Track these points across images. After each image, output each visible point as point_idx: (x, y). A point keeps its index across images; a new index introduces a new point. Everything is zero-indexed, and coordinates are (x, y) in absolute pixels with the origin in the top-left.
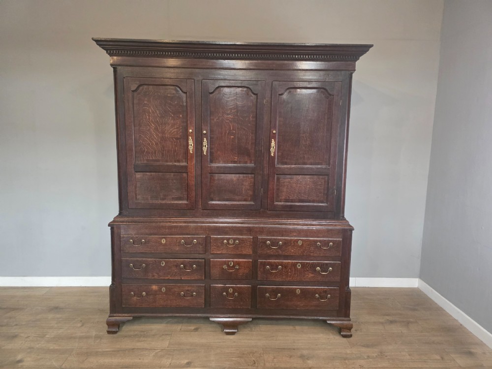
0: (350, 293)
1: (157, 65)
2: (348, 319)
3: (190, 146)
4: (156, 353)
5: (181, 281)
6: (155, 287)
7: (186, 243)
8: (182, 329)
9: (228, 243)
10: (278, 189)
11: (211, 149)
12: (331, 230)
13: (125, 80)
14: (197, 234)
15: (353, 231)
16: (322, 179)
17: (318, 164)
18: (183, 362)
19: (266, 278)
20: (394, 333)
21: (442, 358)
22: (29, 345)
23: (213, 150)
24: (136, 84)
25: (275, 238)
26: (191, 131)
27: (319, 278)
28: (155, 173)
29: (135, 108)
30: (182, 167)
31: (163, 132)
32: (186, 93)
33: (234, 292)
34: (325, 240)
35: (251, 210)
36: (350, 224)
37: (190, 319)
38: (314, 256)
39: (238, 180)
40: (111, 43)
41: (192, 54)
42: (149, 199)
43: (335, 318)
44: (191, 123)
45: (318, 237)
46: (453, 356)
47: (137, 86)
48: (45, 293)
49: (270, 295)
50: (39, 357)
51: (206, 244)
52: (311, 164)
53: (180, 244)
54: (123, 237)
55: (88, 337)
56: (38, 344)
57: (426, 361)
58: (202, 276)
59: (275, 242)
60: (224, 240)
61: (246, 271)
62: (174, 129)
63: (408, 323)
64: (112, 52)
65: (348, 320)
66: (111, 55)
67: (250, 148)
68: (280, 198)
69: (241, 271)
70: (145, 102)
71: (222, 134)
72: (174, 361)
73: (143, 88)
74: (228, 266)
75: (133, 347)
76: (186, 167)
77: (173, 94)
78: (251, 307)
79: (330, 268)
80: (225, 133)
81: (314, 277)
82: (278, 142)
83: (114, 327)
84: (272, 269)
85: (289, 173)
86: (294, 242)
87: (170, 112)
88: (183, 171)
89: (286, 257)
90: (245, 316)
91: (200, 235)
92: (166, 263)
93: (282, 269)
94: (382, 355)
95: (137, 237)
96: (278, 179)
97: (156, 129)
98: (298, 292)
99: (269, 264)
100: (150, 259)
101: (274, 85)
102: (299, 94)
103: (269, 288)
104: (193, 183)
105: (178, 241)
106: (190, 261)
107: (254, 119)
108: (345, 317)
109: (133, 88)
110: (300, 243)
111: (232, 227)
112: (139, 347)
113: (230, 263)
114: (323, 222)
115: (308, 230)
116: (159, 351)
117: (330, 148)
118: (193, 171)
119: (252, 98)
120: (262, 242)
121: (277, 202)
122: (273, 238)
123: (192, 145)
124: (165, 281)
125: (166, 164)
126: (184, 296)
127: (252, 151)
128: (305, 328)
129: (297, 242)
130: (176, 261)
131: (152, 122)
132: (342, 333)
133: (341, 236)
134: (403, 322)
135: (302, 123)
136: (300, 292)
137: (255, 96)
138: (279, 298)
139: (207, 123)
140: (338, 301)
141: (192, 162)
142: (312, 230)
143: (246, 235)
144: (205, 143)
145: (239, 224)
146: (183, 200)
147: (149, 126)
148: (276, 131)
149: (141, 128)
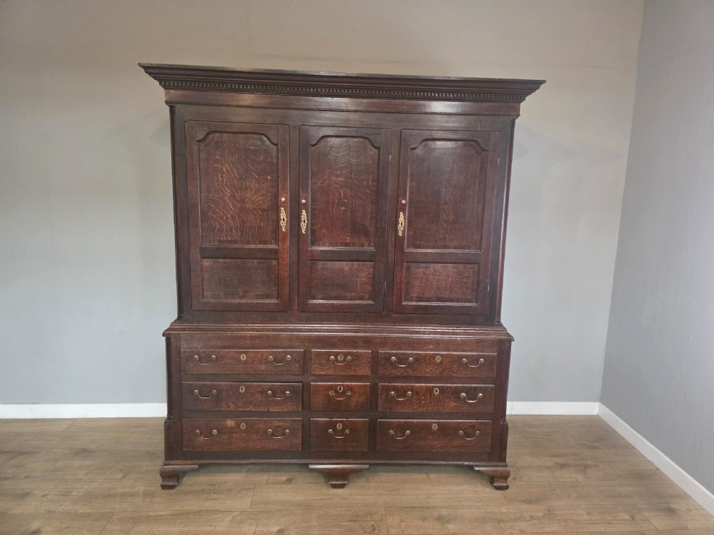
0: (507, 429)
1: (234, 103)
2: (503, 464)
3: (282, 221)
4: (234, 517)
5: (269, 414)
6: (230, 423)
7: (276, 360)
8: (269, 481)
9: (337, 360)
10: (408, 283)
11: (313, 225)
12: (482, 341)
13: (186, 125)
14: (293, 348)
15: (512, 343)
16: (471, 268)
17: (465, 248)
18: (272, 530)
19: (390, 409)
20: (566, 482)
21: (633, 518)
22: (47, 507)
23: (316, 228)
24: (203, 131)
25: (403, 352)
26: (283, 200)
28: (230, 260)
29: (202, 166)
30: (271, 250)
31: (243, 201)
32: (276, 145)
33: (343, 429)
34: (473, 355)
35: (369, 312)
36: (509, 331)
37: (279, 467)
38: (457, 377)
39: (351, 269)
40: (167, 71)
41: (286, 88)
42: (222, 296)
43: (485, 463)
44: (283, 188)
45: (464, 351)
46: (646, 514)
47: (205, 133)
49: (395, 432)
50: (64, 526)
51: (304, 363)
52: (456, 248)
53: (267, 362)
54: (185, 352)
55: (132, 495)
56: (61, 505)
57: (612, 522)
58: (299, 407)
59: (402, 359)
60: (331, 355)
61: (362, 399)
62: (260, 196)
63: (586, 467)
64: (167, 84)
65: (503, 466)
66: (165, 87)
67: (368, 224)
68: (411, 295)
69: (355, 399)
70: (217, 157)
71: (328, 203)
72: (259, 529)
73: (214, 137)
74: (336, 392)
75: (200, 509)
76: (276, 251)
77: (258, 146)
78: (368, 449)
79: (481, 394)
80: (333, 203)
81: (457, 406)
82: (409, 216)
83: (171, 480)
84: (398, 397)
85: (423, 261)
86: (429, 358)
87: (254, 172)
88: (272, 257)
89: (418, 379)
90: (359, 462)
91: (296, 348)
92: (247, 388)
93: (413, 395)
94: (550, 514)
95: (205, 352)
96: (408, 269)
97: (233, 196)
98: (435, 427)
99: (395, 389)
100: (223, 383)
101: (402, 134)
102: (439, 148)
103: (394, 422)
104: (287, 274)
105: (264, 357)
106: (281, 385)
107: (375, 184)
108: (499, 461)
109: (201, 137)
110: (438, 359)
111: (342, 337)
112: (209, 509)
113: (339, 388)
114: (471, 330)
115: (449, 341)
116: (237, 513)
117: (483, 225)
118: (286, 256)
119: (371, 153)
120: (384, 358)
121: (406, 301)
122: (400, 352)
123: (286, 219)
124: (245, 414)
125: (247, 246)
126: (273, 434)
127: (372, 229)
128: (444, 477)
129: (434, 358)
130: (261, 385)
131: (227, 186)
132: (495, 484)
133: (495, 350)
134: (579, 465)
135: (443, 190)
136: (437, 427)
137: (376, 151)
138: (407, 437)
139: (307, 187)
140: (490, 440)
141: (284, 244)
142: (455, 341)
143: (362, 348)
144: (304, 216)
145: (352, 332)
146: (271, 298)
147: (222, 191)
148: (406, 201)
149: (210, 195)
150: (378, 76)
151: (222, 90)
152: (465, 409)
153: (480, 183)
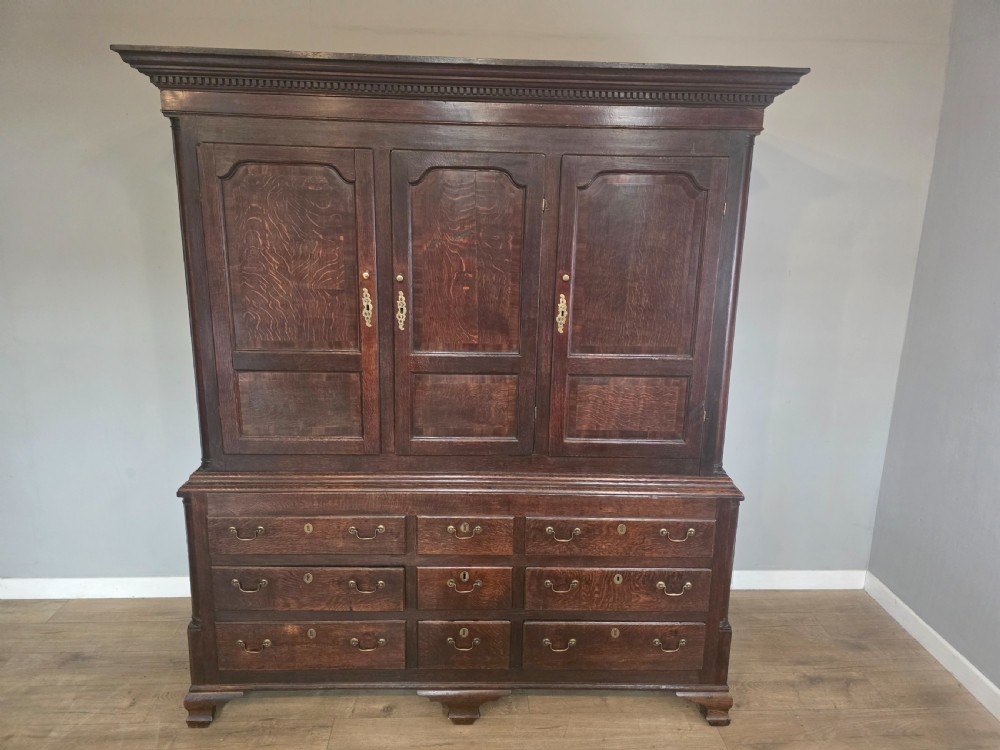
0: (731, 634)
2: (722, 687)
3: (365, 310)
5: (351, 615)
6: (291, 629)
7: (361, 533)
8: (356, 712)
9: (458, 531)
10: (573, 408)
11: (416, 315)
12: (693, 501)
13: (199, 151)
14: (388, 513)
15: (741, 503)
16: (675, 384)
17: (667, 351)
19: (545, 606)
20: (818, 711)
23: (421, 320)
24: (228, 160)
25: (565, 519)
26: (366, 275)
27: (664, 604)
28: (283, 374)
29: (229, 221)
30: (348, 358)
31: (299, 278)
32: (353, 183)
33: (471, 637)
34: (678, 523)
35: (510, 455)
36: (736, 485)
37: (371, 692)
38: (651, 558)
39: (480, 387)
41: (365, 85)
42: (272, 432)
43: (694, 688)
44: (366, 255)
45: (662, 516)
47: (230, 165)
48: (51, 618)
49: (551, 641)
51: (406, 534)
52: (651, 352)
53: (346, 535)
54: (214, 521)
55: (143, 737)
58: (399, 604)
59: (563, 530)
60: (449, 525)
61: (500, 592)
62: (328, 268)
63: (849, 682)
64: (163, 79)
65: (722, 691)
66: (162, 86)
67: (507, 313)
68: (578, 428)
69: (488, 592)
70: (254, 205)
71: (441, 280)
73: (246, 171)
74: (458, 581)
76: (357, 359)
77: (322, 184)
78: (510, 667)
79: (689, 583)
80: (450, 279)
81: (650, 602)
82: (575, 300)
83: (202, 713)
84: (557, 588)
85: (597, 373)
86: (608, 528)
87: (316, 228)
88: (351, 368)
89: (590, 561)
90: (496, 685)
91: (393, 514)
92: (316, 576)
93: (580, 586)
95: (245, 521)
96: (573, 385)
97: (282, 269)
98: (615, 634)
99: (551, 575)
100: (277, 569)
101: (565, 165)
102: (625, 187)
103: (551, 627)
104: (375, 395)
105: (342, 528)
106: (370, 572)
107: (518, 246)
108: (716, 684)
109: (225, 171)
110: (622, 530)
111: (467, 495)
113: (462, 575)
114: (674, 481)
115: (640, 500)
117: (697, 313)
118: (374, 367)
119: (512, 195)
120: (534, 529)
121: (569, 436)
122: (560, 518)
123: (371, 307)
124: (314, 615)
125: (309, 352)
126: (359, 646)
127: (514, 322)
128: (628, 701)
129: (615, 528)
130: (338, 571)
131: (272, 251)
132: (708, 719)
133: (714, 514)
134: (837, 680)
135: (632, 256)
136: (618, 633)
137: (519, 191)
138: (572, 647)
139: (406, 254)
140: (702, 652)
141: (370, 347)
142: (649, 500)
143: (498, 512)
144: (401, 301)
145: (483, 488)
146: (351, 434)
147: (265, 262)
148: (570, 276)
149: (245, 268)
150: (522, 64)
152: (663, 605)
153: (693, 245)
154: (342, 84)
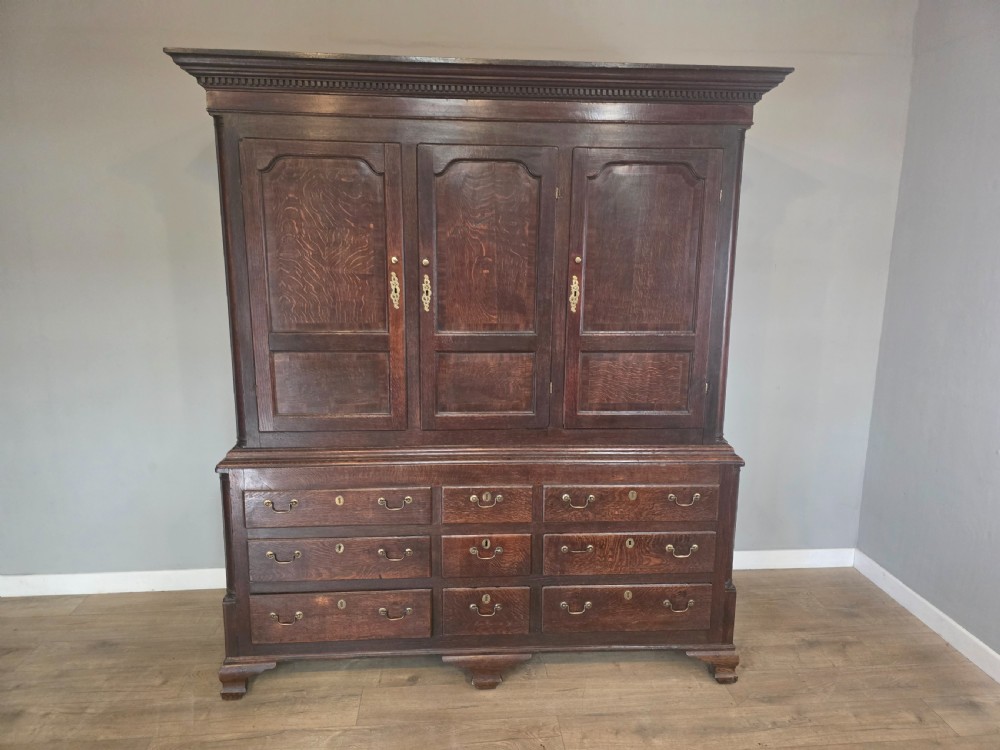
0: (735, 595)
1: (315, 110)
2: (729, 646)
3: (393, 293)
4: (333, 739)
5: (380, 583)
6: (322, 600)
7: (389, 504)
8: (383, 682)
9: (481, 500)
10: (585, 383)
11: (440, 297)
12: (697, 467)
13: (241, 146)
14: (414, 484)
15: (741, 468)
16: (679, 359)
17: (670, 328)
19: (562, 571)
20: (818, 669)
21: (920, 720)
22: (51, 733)
23: (444, 302)
24: (268, 154)
25: (580, 486)
26: (394, 259)
28: (315, 354)
29: (268, 211)
30: (377, 339)
31: (332, 264)
32: (382, 175)
33: (492, 603)
34: (685, 489)
35: (528, 428)
36: (736, 453)
37: (396, 662)
38: (661, 522)
39: (500, 364)
40: (208, 61)
41: (395, 85)
42: (305, 409)
43: (701, 646)
44: (394, 241)
45: (670, 483)
46: (940, 712)
47: (270, 158)
48: (74, 611)
49: (569, 604)
51: (431, 504)
52: (657, 329)
53: (375, 506)
54: (250, 495)
55: (177, 710)
56: (72, 729)
57: (891, 727)
58: (425, 571)
59: (578, 497)
60: (472, 494)
61: (519, 558)
62: (358, 254)
63: (845, 644)
64: (210, 80)
65: (729, 649)
66: (205, 86)
67: (524, 294)
68: (590, 401)
69: (507, 558)
70: (291, 195)
71: (463, 264)
73: (284, 165)
74: (481, 548)
75: (282, 728)
76: (385, 340)
77: (354, 176)
78: (530, 631)
79: (696, 546)
80: (471, 263)
81: (660, 565)
82: (587, 281)
83: (236, 685)
85: (608, 349)
86: (619, 495)
87: (348, 217)
88: (379, 348)
89: (604, 526)
90: (516, 650)
91: (419, 485)
92: (347, 546)
93: (595, 550)
94: (800, 718)
95: (281, 495)
96: (586, 362)
97: (317, 256)
98: (628, 595)
99: (568, 541)
100: (311, 541)
101: (576, 157)
102: (630, 176)
103: (568, 590)
104: (402, 373)
105: (371, 500)
106: (399, 540)
107: (534, 232)
108: (723, 643)
109: (264, 165)
110: (632, 496)
111: (488, 466)
112: (294, 727)
113: (484, 543)
114: (681, 450)
115: (649, 468)
116: (338, 733)
117: (697, 292)
118: (401, 347)
119: (528, 184)
120: (551, 496)
121: (583, 409)
122: (575, 486)
123: (398, 290)
124: (344, 584)
125: (340, 333)
126: (387, 615)
127: (530, 303)
128: (640, 666)
129: (627, 494)
130: (367, 541)
131: (307, 239)
132: (716, 676)
133: (717, 479)
134: (834, 643)
135: (638, 240)
136: (631, 595)
137: (535, 181)
138: (587, 610)
139: (430, 241)
140: (709, 612)
141: (397, 328)
142: (658, 467)
143: (517, 481)
144: (426, 285)
145: (504, 459)
146: (379, 410)
147: (300, 248)
148: (581, 258)
149: (281, 255)
150: (539, 65)
151: (295, 90)
152: (672, 567)
153: (693, 229)
154: (374, 84)
